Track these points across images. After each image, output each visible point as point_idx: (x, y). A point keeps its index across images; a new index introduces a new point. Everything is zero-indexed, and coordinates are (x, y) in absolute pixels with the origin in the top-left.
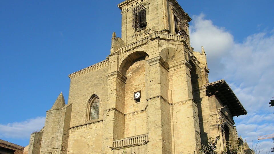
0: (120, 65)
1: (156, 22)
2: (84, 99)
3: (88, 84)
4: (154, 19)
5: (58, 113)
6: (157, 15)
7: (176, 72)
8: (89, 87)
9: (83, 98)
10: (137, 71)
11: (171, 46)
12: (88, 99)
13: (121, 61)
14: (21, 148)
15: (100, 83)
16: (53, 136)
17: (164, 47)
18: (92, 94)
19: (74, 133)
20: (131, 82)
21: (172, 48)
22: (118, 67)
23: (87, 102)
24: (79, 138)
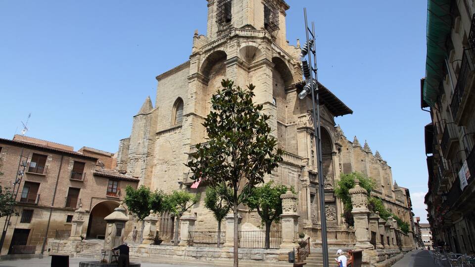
0: (200, 66)
1: (240, 16)
2: (170, 102)
3: (173, 86)
4: (238, 12)
5: (144, 117)
6: (241, 8)
7: (256, 73)
8: (175, 89)
9: (168, 101)
10: (219, 72)
11: (251, 44)
12: (173, 103)
13: (202, 62)
14: (110, 155)
15: (184, 85)
16: (139, 142)
17: (243, 45)
18: (177, 97)
19: (161, 138)
20: (213, 84)
21: (252, 46)
22: (199, 68)
23: (172, 105)
24: (164, 143)
